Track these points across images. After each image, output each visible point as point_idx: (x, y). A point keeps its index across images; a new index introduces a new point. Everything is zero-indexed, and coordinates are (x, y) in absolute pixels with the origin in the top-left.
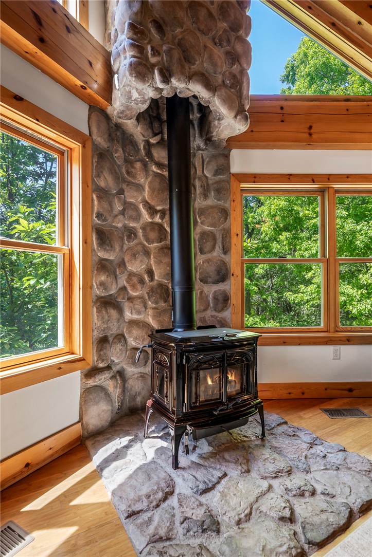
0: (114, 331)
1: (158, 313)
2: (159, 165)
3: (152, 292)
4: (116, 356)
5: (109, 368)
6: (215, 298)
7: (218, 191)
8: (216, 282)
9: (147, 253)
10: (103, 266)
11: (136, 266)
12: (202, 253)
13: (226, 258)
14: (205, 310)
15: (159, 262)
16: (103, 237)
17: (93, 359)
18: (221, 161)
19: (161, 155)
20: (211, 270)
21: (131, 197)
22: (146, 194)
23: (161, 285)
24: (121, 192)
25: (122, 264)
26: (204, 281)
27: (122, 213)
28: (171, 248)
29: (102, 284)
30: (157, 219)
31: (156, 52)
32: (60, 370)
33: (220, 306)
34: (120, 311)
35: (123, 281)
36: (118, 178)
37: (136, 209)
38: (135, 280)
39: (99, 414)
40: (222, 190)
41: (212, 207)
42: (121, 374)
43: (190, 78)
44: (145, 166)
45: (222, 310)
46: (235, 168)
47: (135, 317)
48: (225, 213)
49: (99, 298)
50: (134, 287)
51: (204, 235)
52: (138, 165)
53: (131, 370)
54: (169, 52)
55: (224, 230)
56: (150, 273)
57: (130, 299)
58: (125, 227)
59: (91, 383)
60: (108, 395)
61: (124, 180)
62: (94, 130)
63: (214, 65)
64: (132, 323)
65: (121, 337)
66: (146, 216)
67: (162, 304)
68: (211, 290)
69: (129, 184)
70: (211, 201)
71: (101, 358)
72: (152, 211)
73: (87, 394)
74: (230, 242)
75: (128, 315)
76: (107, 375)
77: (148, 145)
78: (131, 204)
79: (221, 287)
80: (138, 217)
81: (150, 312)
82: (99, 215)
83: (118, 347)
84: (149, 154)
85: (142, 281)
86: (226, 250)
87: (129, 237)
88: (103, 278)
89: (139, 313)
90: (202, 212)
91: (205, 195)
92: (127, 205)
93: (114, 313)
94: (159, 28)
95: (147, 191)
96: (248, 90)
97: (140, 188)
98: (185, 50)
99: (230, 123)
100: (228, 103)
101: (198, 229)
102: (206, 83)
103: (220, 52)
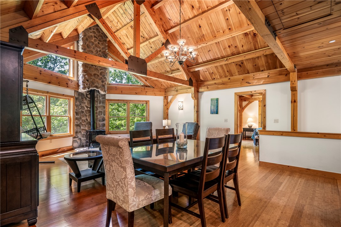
0: (79, 130)
1: (89, 128)
2: (89, 98)
3: (87, 123)
4: (79, 135)
5: (78, 137)
6: (102, 125)
7: (103, 103)
8: (102, 121)
9: (86, 116)
10: (77, 119)
11: (84, 118)
12: (99, 115)
13: (104, 116)
14: (100, 127)
15: (89, 118)
16: (77, 113)
17: (75, 135)
18: (103, 97)
19: (89, 96)
20: (101, 119)
21: (83, 105)
22: (86, 104)
23: (89, 122)
24: (81, 104)
25: (81, 118)
26: (99, 121)
27: (81, 108)
28: (91, 114)
29: (77, 122)
30: (89, 109)
31: (87, 85)
32: (69, 136)
33: (103, 126)
34: (80, 127)
35: (81, 121)
36: (80, 102)
37: (84, 107)
38: (83, 121)
39: (76, 145)
40: (104, 102)
41: (101, 106)
42: (80, 139)
43: (94, 87)
44: (86, 99)
45: (103, 127)
46: (107, 98)
47: (83, 128)
48: (104, 107)
49: (76, 125)
50: (83, 122)
51: (100, 111)
52: (84, 99)
53: (82, 138)
54: (89, 84)
55: (104, 111)
56: (87, 120)
57: (82, 125)
58: (81, 111)
59: (74, 139)
60: (77, 142)
61: (82, 102)
62: (75, 95)
63: (99, 84)
64: (83, 129)
65: (80, 132)
66: (86, 109)
67: (90, 126)
68: (101, 123)
69: (82, 103)
70: (101, 105)
71: (76, 135)
72: (87, 107)
73: (74, 141)
74: (105, 113)
75: (82, 128)
76: (77, 138)
78: (83, 106)
79: (103, 122)
80: (84, 108)
81: (87, 127)
82: (76, 110)
83: (80, 134)
84: (87, 96)
85: (85, 121)
86: (104, 115)
87: (82, 113)
88: (77, 121)
89: (84, 127)
90: (99, 107)
91: (100, 104)
92: (82, 107)
93: (79, 127)
94: (88, 81)
95: (86, 103)
96: (106, 87)
97: (85, 103)
98: (93, 83)
99: (102, 93)
100: (102, 90)
101: (98, 110)
102: (97, 87)
103: (100, 81)
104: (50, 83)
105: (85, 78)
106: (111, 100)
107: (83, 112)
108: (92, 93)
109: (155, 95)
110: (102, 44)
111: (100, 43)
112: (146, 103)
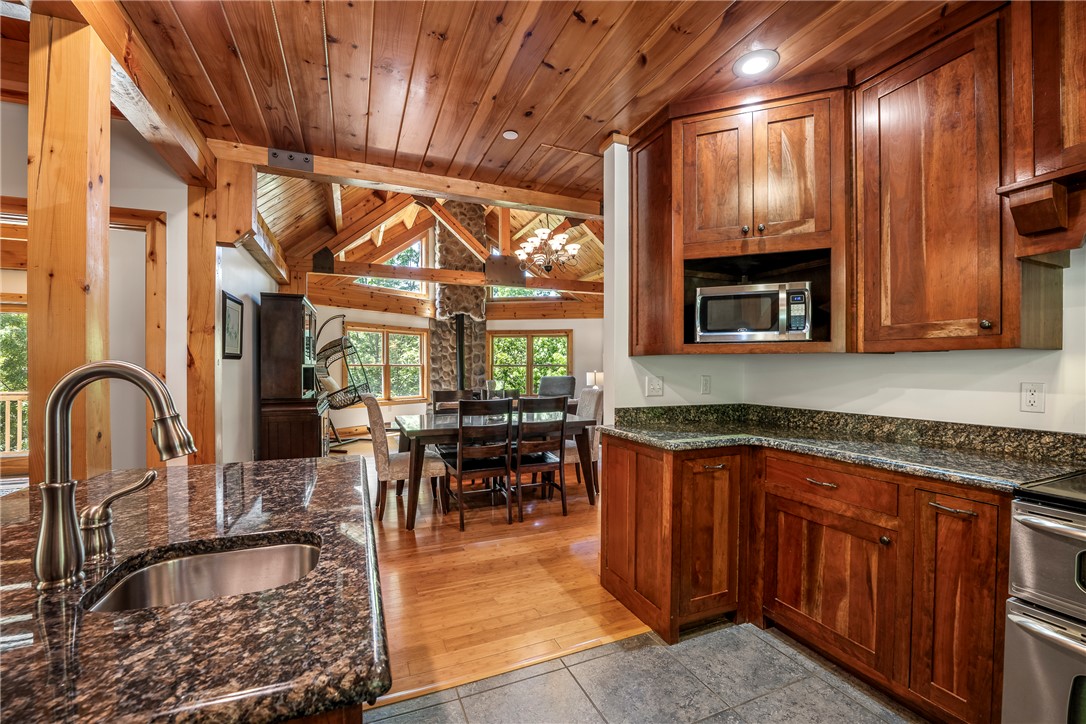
2: (454, 330)
3: (453, 378)
7: (481, 338)
8: (480, 375)
9: (451, 364)
10: (434, 370)
11: (447, 369)
12: (474, 362)
13: (484, 365)
16: (434, 360)
17: (430, 400)
18: (481, 327)
19: (454, 327)
20: (478, 370)
21: (444, 344)
22: (450, 342)
24: (440, 343)
25: (441, 368)
26: (474, 374)
27: (441, 351)
28: (457, 362)
29: (434, 376)
30: (454, 351)
31: (448, 307)
32: (420, 401)
34: (440, 385)
35: (441, 374)
36: (439, 339)
37: (447, 348)
38: (446, 374)
40: (483, 337)
41: (479, 344)
43: (460, 310)
44: (450, 332)
46: (488, 328)
47: (447, 387)
48: (483, 347)
49: (433, 380)
50: (446, 377)
51: (475, 355)
52: (447, 332)
54: (452, 306)
55: (483, 354)
56: (452, 372)
57: (445, 381)
58: (442, 355)
62: (431, 327)
63: (469, 303)
66: (450, 350)
67: (457, 383)
68: (478, 378)
69: (444, 339)
70: (477, 342)
72: (453, 348)
74: (485, 359)
75: (443, 387)
77: (451, 324)
79: (481, 377)
80: (448, 350)
81: (453, 386)
82: (433, 353)
84: (452, 327)
86: (483, 362)
87: (444, 359)
88: (434, 374)
90: (475, 347)
91: (475, 340)
92: (443, 347)
93: (437, 386)
94: (449, 299)
95: (450, 340)
96: (483, 307)
97: (448, 340)
98: (458, 302)
99: (478, 319)
100: (475, 314)
101: (473, 354)
102: (467, 311)
103: (472, 297)
104: (386, 310)
105: (444, 294)
106: (497, 332)
107: (445, 357)
108: (459, 319)
109: (585, 317)
110: (475, 224)
111: (471, 223)
112: (568, 336)
